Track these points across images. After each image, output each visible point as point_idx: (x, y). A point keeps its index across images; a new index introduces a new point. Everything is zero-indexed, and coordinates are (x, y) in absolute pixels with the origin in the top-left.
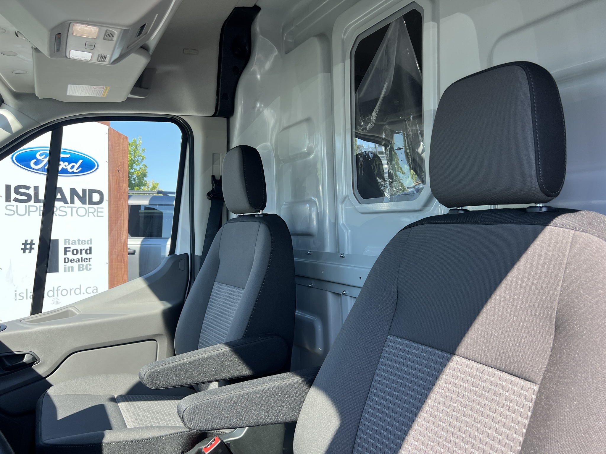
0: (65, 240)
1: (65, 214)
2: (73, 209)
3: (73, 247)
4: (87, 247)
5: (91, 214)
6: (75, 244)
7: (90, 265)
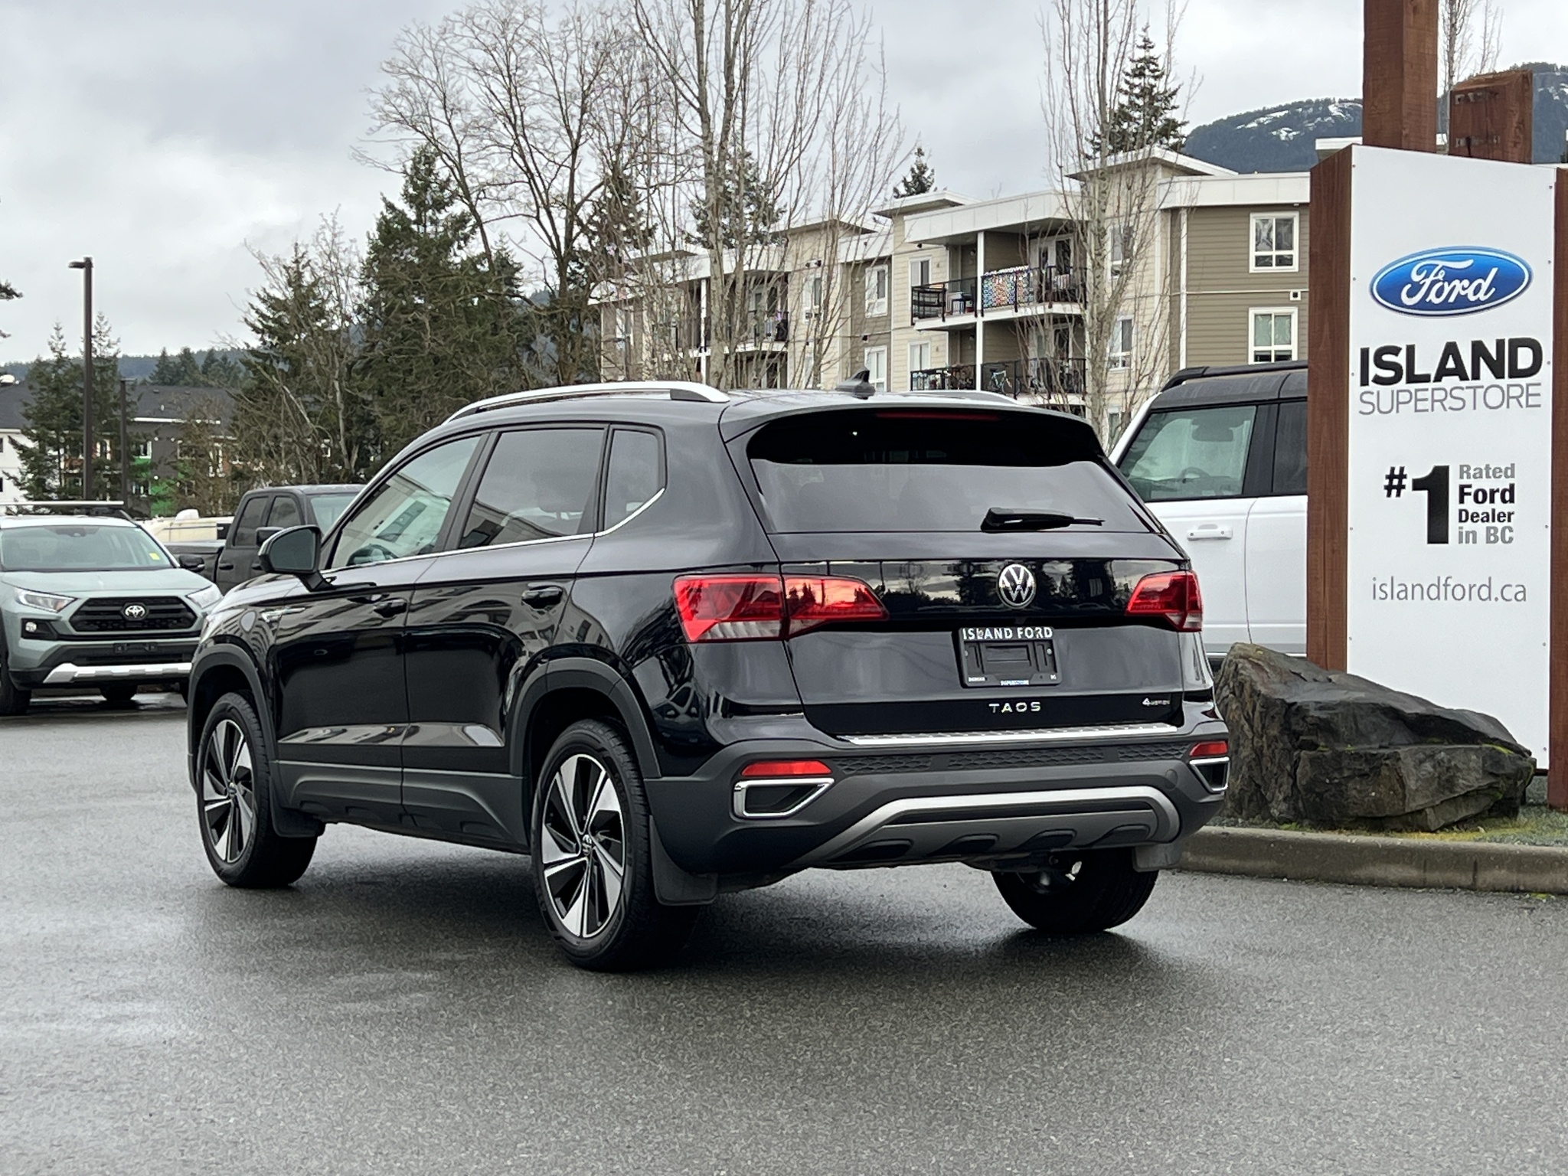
0: (1462, 467)
1: (1460, 404)
2: (1478, 390)
3: (1477, 484)
4: (1503, 484)
5: (1513, 402)
6: (1481, 477)
7: (1511, 530)
